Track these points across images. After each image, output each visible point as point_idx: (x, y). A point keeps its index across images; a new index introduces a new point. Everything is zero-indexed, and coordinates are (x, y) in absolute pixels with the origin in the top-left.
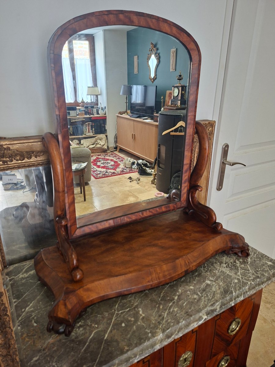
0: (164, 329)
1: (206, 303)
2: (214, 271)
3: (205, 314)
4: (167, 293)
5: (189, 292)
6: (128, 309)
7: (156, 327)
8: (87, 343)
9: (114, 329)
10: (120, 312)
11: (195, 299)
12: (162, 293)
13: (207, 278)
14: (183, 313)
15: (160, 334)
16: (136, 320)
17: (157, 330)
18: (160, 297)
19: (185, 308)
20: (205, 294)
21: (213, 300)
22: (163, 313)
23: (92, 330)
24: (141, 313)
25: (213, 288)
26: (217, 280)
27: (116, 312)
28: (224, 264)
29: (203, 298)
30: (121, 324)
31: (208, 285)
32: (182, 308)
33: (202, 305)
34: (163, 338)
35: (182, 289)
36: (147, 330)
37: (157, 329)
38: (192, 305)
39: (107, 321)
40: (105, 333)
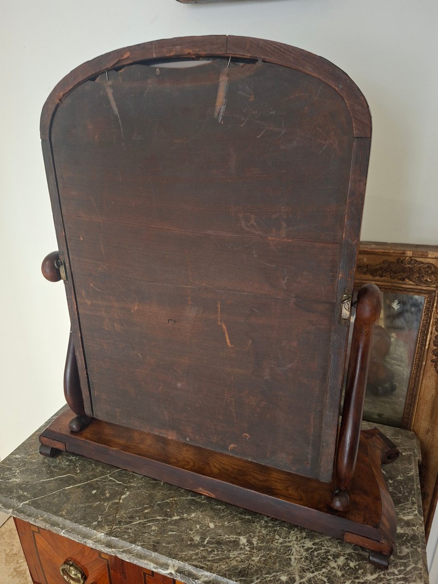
0: (113, 532)
1: (193, 558)
2: (277, 537)
3: (176, 568)
4: (176, 504)
5: (200, 527)
6: (120, 483)
7: (110, 523)
8: (52, 479)
9: (83, 488)
10: (111, 478)
11: (192, 540)
12: (171, 499)
13: (250, 535)
14: (153, 538)
15: (103, 533)
16: (108, 499)
18: (163, 500)
19: (165, 537)
20: (211, 547)
21: (208, 563)
22: (137, 518)
23: (71, 472)
24: (123, 497)
25: (236, 553)
26: (259, 550)
27: (108, 475)
28: (312, 543)
29: (202, 549)
32: (161, 533)
33: (186, 555)
34: (102, 540)
35: (199, 516)
36: (100, 517)
37: (108, 525)
38: (177, 541)
39: (91, 476)
40: (74, 484)
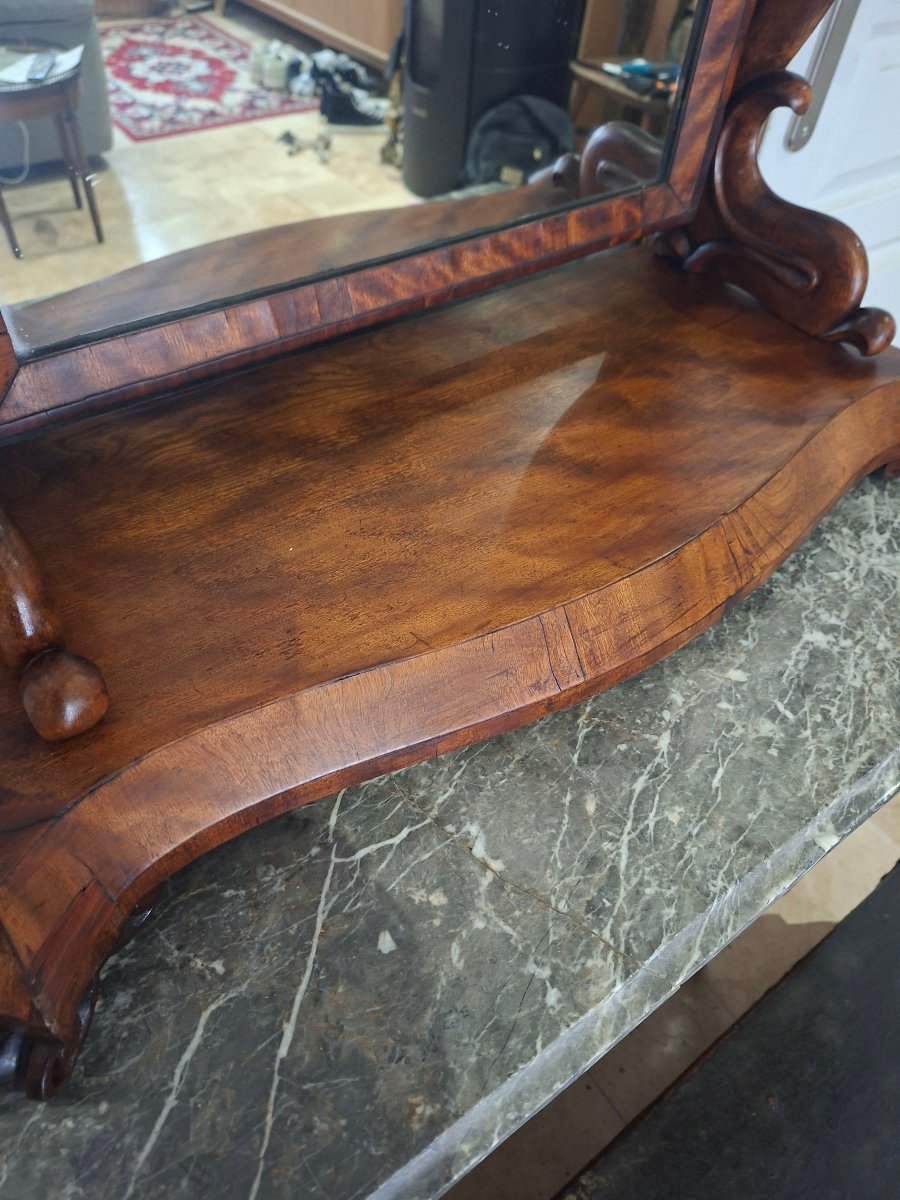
0: (628, 949)
1: (831, 767)
2: (835, 576)
4: (607, 716)
5: (730, 701)
6: (405, 832)
7: (581, 941)
8: (171, 1102)
9: (333, 979)
10: (360, 854)
11: (768, 742)
12: (582, 720)
13: (806, 617)
14: (716, 835)
15: (614, 985)
16: (460, 907)
17: (590, 963)
18: (573, 743)
19: (726, 801)
20: (812, 712)
21: (861, 741)
22: (607, 846)
23: (194, 1002)
24: (479, 850)
25: (850, 671)
26: (860, 624)
27: (335, 860)
28: (875, 533)
29: (808, 733)
30: (374, 941)
31: (816, 655)
32: (706, 807)
33: (814, 779)
34: (624, 1003)
35: (689, 688)
36: (531, 968)
37: (588, 953)
38: (756, 779)
39: (287, 925)
40: (281, 1010)
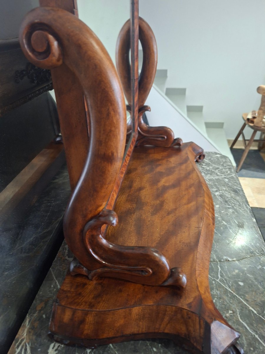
5: (222, 210)
6: (219, 267)
7: (257, 258)
8: (257, 336)
9: (244, 296)
11: (234, 212)
16: (240, 269)
20: (231, 204)
24: (230, 259)
27: (218, 280)
30: (240, 285)
36: (258, 268)
